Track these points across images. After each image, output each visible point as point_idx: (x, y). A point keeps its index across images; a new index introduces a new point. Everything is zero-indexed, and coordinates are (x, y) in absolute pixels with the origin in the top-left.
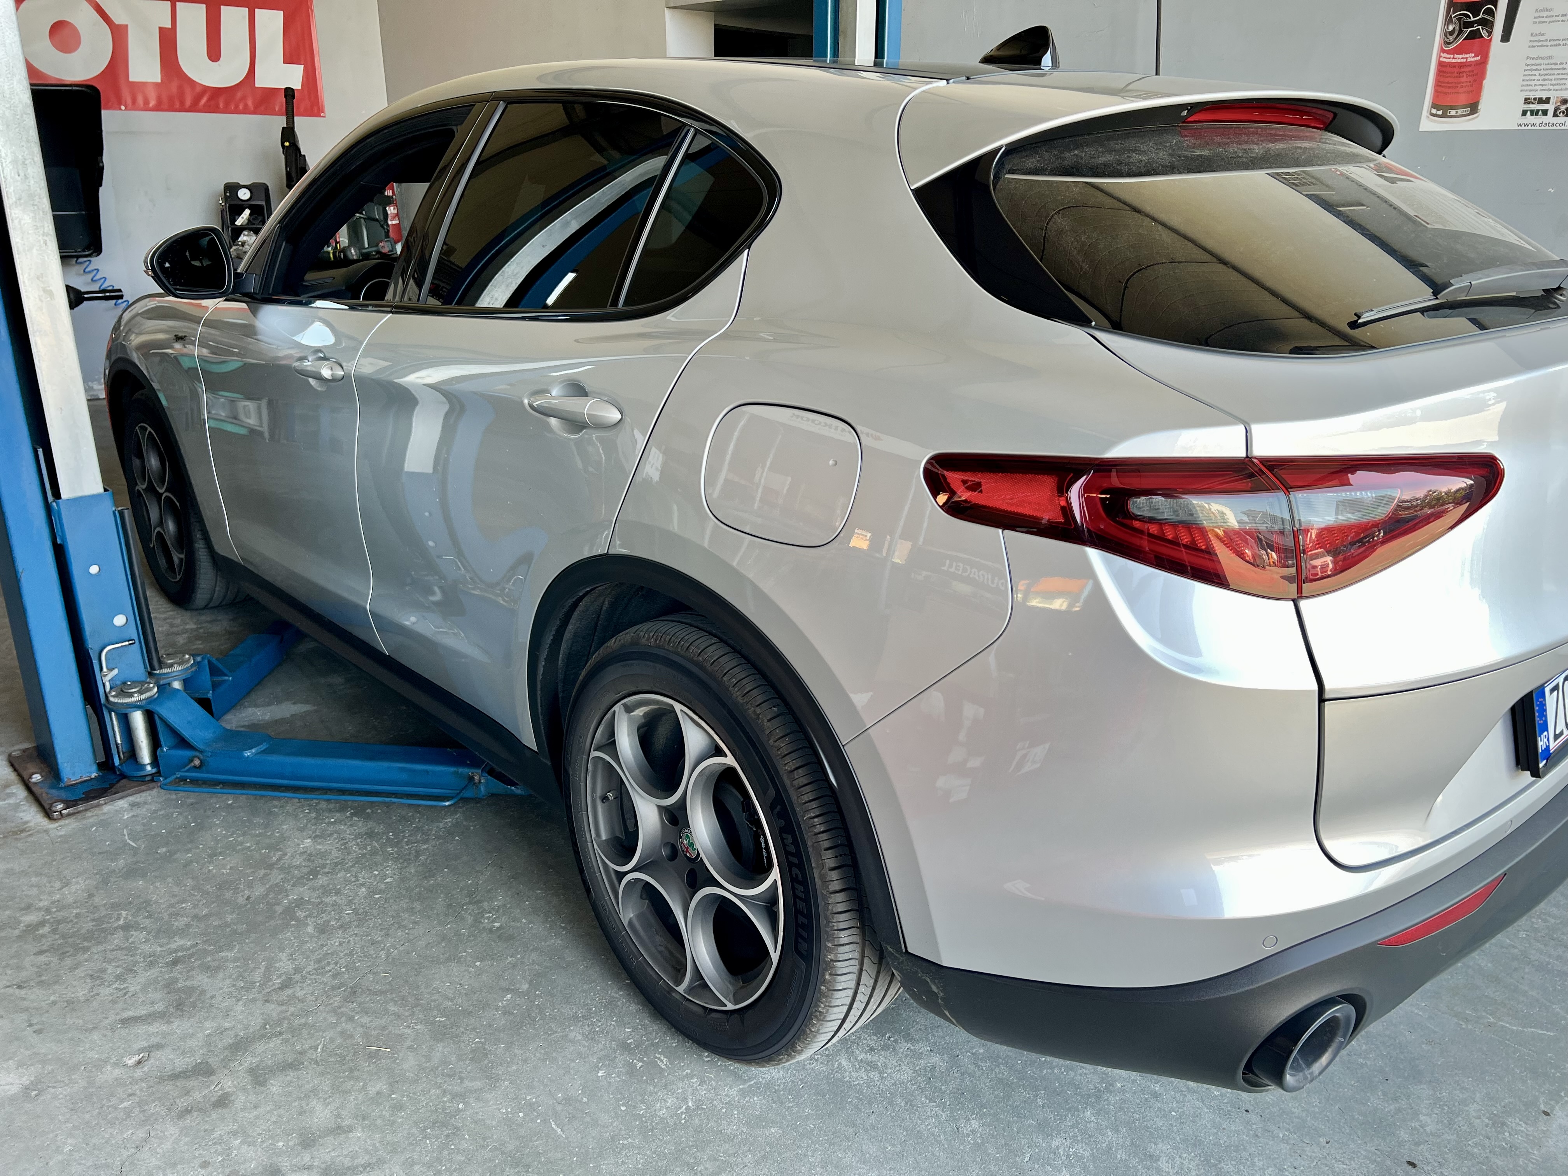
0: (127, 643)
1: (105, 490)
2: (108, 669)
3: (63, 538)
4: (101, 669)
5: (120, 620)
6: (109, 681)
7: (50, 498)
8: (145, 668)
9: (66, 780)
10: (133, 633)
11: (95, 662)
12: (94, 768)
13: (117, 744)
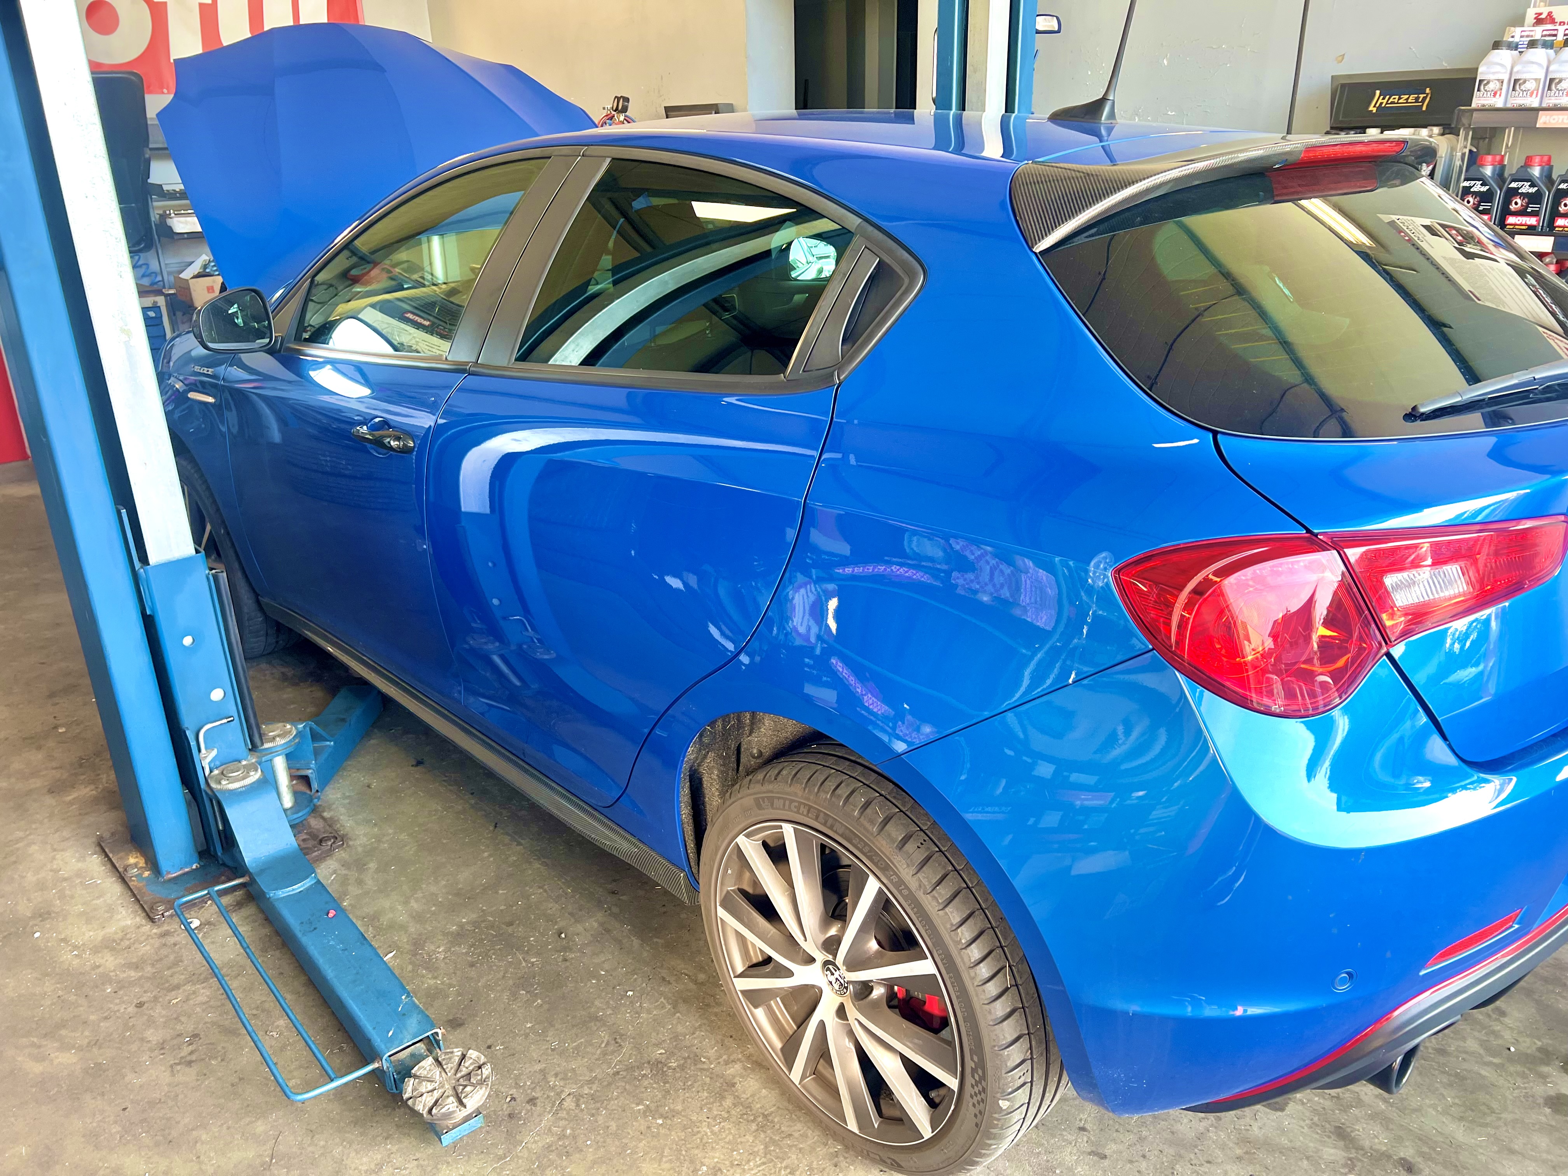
0: (225, 721)
1: (197, 551)
2: (206, 748)
3: (153, 609)
4: (199, 751)
5: (217, 695)
6: (209, 763)
7: (137, 564)
8: (246, 745)
9: (165, 873)
10: (232, 708)
11: (193, 743)
12: (196, 856)
13: (219, 831)
